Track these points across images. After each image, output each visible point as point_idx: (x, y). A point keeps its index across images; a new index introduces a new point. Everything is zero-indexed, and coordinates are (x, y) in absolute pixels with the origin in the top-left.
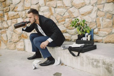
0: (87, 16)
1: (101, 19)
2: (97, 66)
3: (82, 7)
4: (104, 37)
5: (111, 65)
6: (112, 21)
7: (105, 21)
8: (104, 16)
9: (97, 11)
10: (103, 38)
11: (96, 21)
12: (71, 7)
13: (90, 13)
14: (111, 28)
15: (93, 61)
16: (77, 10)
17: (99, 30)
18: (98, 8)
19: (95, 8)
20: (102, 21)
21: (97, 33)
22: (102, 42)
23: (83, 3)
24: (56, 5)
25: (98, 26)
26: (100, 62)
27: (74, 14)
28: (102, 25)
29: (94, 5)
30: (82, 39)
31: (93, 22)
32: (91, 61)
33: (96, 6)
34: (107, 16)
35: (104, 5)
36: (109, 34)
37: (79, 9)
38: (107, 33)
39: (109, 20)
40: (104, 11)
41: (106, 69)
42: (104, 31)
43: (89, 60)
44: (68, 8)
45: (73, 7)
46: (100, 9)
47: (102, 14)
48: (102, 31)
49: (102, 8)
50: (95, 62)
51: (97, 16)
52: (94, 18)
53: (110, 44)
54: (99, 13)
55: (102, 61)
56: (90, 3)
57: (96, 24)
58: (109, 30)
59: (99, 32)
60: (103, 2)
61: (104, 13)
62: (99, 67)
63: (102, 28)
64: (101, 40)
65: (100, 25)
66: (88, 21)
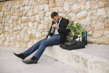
0: (83, 20)
1: (94, 22)
2: (78, 61)
3: (78, 12)
4: (97, 38)
5: (87, 60)
6: (104, 24)
7: (98, 25)
8: (97, 20)
9: (91, 16)
10: (97, 40)
11: (90, 25)
12: (70, 12)
13: (85, 17)
14: (103, 31)
15: (76, 57)
16: (74, 15)
17: (93, 33)
18: (92, 13)
19: (90, 13)
20: (96, 24)
21: (91, 35)
22: (96, 43)
23: (79, 9)
24: (58, 11)
25: (92, 29)
26: (80, 58)
27: (72, 18)
28: (95, 28)
29: (89, 11)
30: (76, 40)
31: (88, 25)
32: (74, 57)
33: (90, 12)
34: (99, 20)
35: (97, 10)
36: (101, 36)
37: (76, 14)
38: (100, 35)
39: (101, 24)
40: (97, 15)
41: (84, 63)
42: (97, 33)
43: (73, 56)
44: (67, 13)
45: (71, 13)
46: (94, 14)
47: (96, 18)
48: (95, 33)
49: (95, 12)
50: (77, 58)
51: (91, 20)
52: (89, 22)
53: (103, 45)
54: (93, 17)
55: (81, 57)
56: (85, 8)
57: (91, 27)
58: (101, 32)
59: (93, 34)
60: (96, 8)
61: (97, 17)
62: (80, 62)
63: (95, 30)
64: (95, 41)
65: (94, 28)
66: (83, 24)
